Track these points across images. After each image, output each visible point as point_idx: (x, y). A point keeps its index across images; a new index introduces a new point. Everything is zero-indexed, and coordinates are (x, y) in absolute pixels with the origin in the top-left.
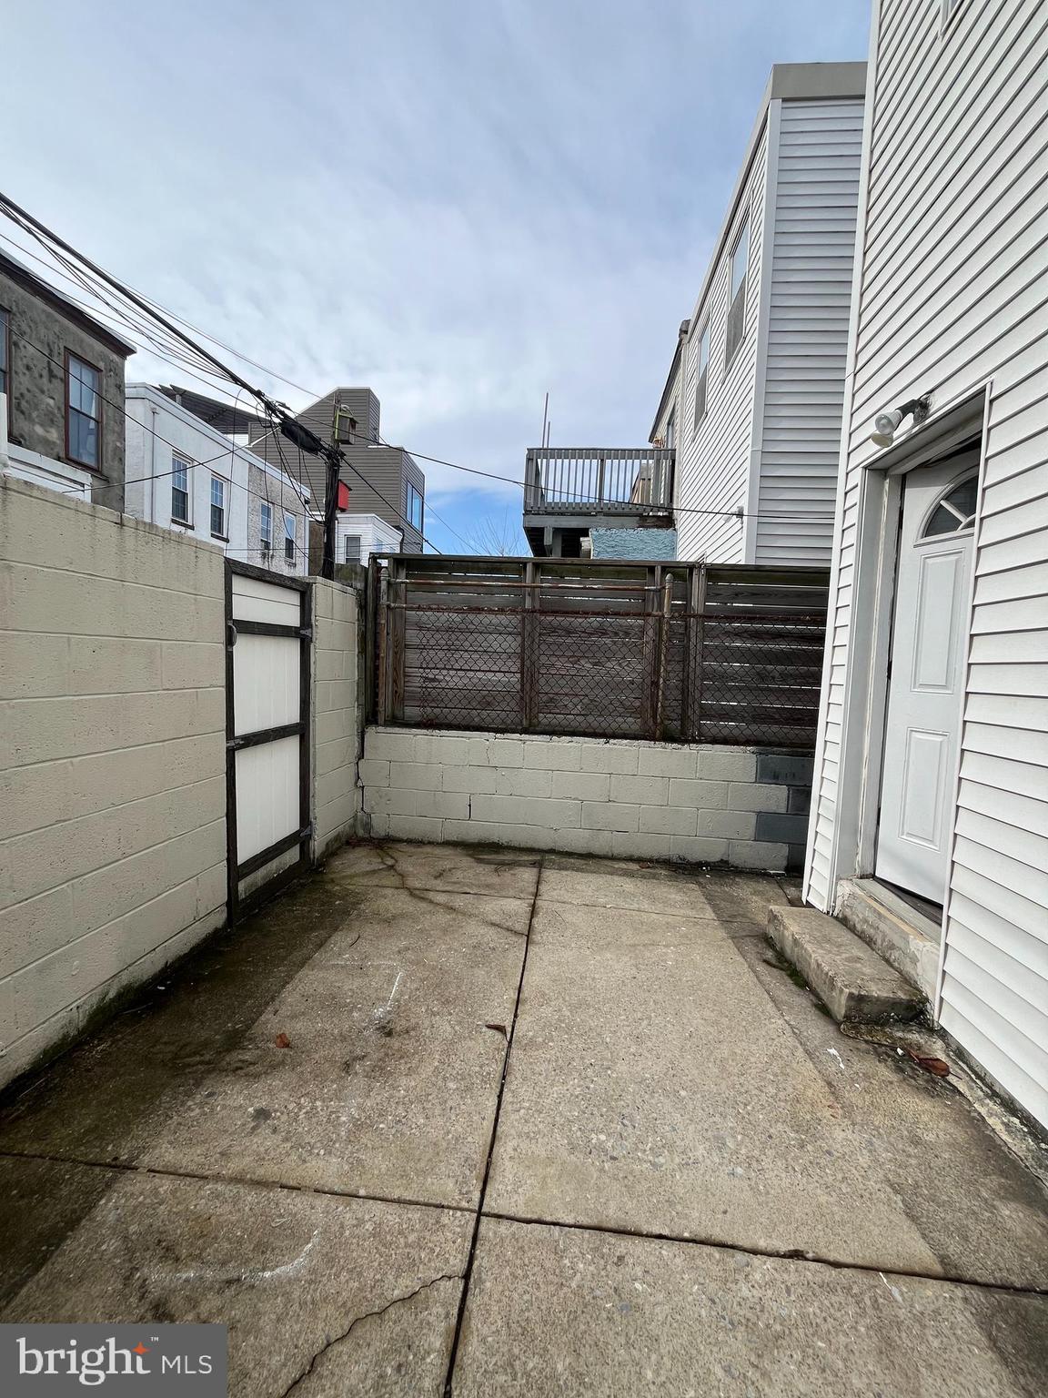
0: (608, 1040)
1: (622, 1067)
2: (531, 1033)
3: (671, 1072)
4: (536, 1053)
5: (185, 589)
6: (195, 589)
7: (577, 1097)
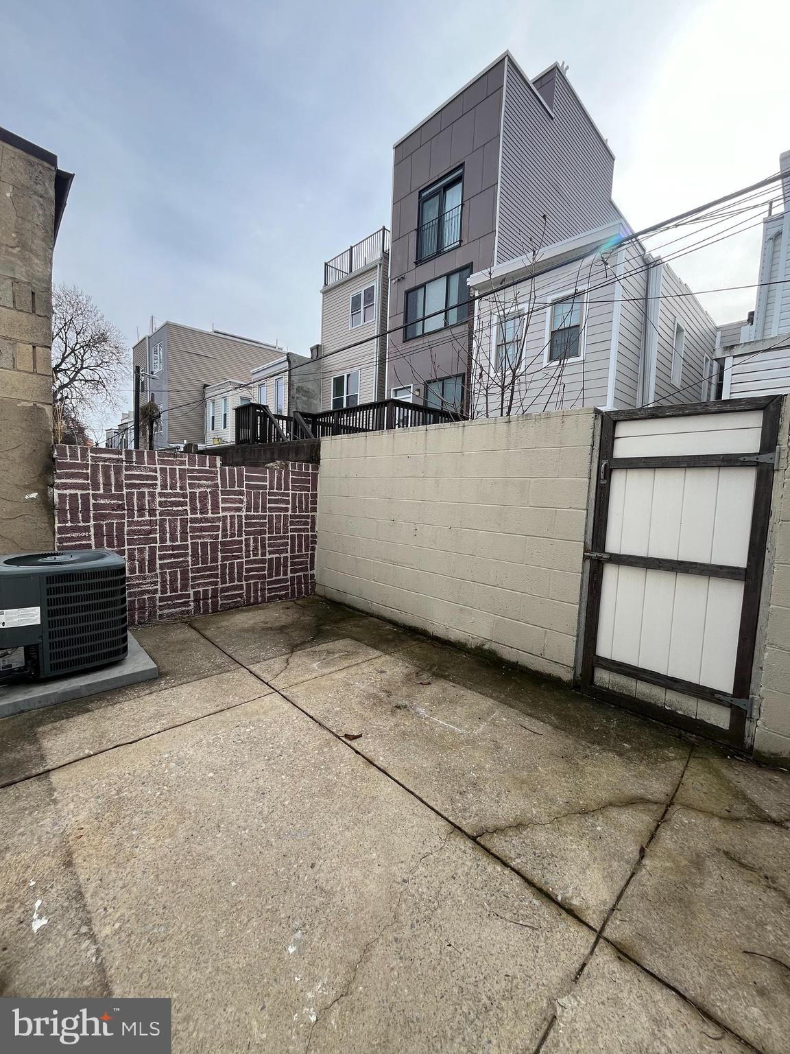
0: (283, 777)
1: (261, 765)
2: (335, 749)
3: (224, 783)
4: (319, 742)
5: (552, 445)
6: (561, 443)
7: (275, 737)
